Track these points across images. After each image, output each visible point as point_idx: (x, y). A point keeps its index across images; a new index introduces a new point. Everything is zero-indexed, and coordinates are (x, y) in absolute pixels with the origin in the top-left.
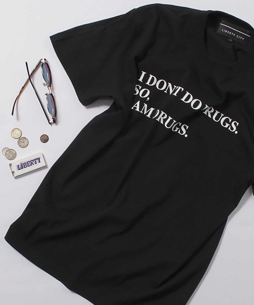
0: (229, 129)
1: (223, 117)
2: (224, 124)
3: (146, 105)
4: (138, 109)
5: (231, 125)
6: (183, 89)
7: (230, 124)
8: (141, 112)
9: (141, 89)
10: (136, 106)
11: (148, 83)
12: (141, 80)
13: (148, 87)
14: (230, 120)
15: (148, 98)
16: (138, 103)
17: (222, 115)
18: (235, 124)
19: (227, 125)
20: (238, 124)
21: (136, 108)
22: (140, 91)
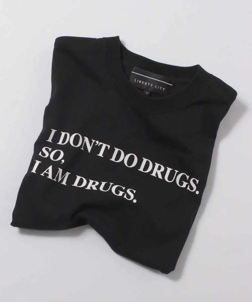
0: (188, 188)
1: (178, 174)
2: (181, 183)
3: (60, 170)
4: (50, 177)
5: (190, 184)
6: (109, 146)
7: (188, 181)
8: (55, 180)
9: (52, 151)
10: (48, 171)
11: (60, 143)
12: (50, 140)
13: (60, 147)
14: (188, 177)
15: (63, 161)
16: (50, 168)
17: (177, 171)
18: (194, 181)
19: (185, 184)
20: (197, 181)
21: (48, 175)
22: (50, 153)
